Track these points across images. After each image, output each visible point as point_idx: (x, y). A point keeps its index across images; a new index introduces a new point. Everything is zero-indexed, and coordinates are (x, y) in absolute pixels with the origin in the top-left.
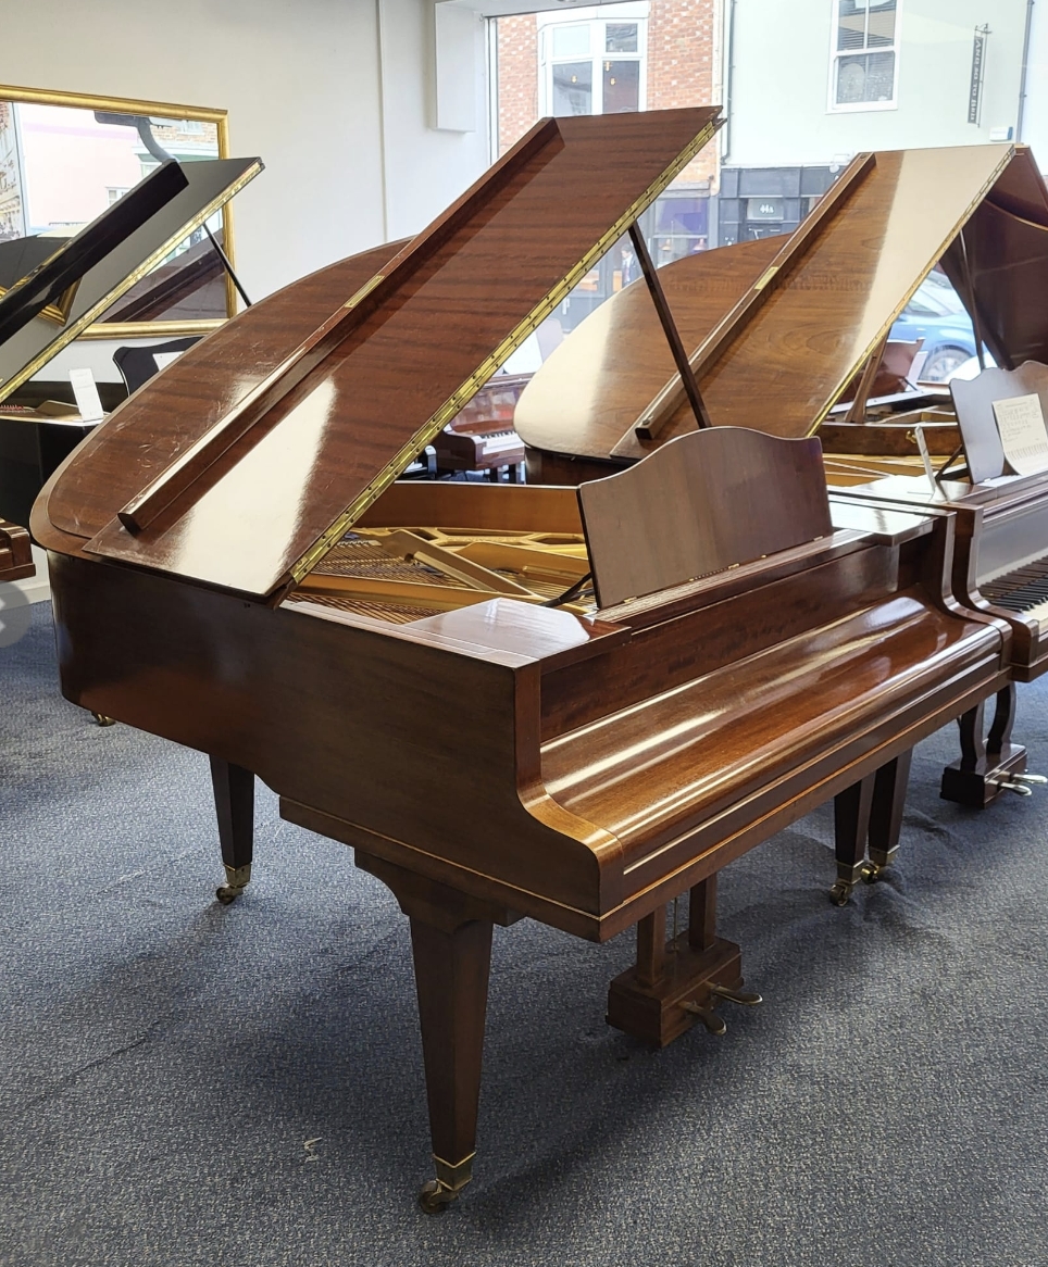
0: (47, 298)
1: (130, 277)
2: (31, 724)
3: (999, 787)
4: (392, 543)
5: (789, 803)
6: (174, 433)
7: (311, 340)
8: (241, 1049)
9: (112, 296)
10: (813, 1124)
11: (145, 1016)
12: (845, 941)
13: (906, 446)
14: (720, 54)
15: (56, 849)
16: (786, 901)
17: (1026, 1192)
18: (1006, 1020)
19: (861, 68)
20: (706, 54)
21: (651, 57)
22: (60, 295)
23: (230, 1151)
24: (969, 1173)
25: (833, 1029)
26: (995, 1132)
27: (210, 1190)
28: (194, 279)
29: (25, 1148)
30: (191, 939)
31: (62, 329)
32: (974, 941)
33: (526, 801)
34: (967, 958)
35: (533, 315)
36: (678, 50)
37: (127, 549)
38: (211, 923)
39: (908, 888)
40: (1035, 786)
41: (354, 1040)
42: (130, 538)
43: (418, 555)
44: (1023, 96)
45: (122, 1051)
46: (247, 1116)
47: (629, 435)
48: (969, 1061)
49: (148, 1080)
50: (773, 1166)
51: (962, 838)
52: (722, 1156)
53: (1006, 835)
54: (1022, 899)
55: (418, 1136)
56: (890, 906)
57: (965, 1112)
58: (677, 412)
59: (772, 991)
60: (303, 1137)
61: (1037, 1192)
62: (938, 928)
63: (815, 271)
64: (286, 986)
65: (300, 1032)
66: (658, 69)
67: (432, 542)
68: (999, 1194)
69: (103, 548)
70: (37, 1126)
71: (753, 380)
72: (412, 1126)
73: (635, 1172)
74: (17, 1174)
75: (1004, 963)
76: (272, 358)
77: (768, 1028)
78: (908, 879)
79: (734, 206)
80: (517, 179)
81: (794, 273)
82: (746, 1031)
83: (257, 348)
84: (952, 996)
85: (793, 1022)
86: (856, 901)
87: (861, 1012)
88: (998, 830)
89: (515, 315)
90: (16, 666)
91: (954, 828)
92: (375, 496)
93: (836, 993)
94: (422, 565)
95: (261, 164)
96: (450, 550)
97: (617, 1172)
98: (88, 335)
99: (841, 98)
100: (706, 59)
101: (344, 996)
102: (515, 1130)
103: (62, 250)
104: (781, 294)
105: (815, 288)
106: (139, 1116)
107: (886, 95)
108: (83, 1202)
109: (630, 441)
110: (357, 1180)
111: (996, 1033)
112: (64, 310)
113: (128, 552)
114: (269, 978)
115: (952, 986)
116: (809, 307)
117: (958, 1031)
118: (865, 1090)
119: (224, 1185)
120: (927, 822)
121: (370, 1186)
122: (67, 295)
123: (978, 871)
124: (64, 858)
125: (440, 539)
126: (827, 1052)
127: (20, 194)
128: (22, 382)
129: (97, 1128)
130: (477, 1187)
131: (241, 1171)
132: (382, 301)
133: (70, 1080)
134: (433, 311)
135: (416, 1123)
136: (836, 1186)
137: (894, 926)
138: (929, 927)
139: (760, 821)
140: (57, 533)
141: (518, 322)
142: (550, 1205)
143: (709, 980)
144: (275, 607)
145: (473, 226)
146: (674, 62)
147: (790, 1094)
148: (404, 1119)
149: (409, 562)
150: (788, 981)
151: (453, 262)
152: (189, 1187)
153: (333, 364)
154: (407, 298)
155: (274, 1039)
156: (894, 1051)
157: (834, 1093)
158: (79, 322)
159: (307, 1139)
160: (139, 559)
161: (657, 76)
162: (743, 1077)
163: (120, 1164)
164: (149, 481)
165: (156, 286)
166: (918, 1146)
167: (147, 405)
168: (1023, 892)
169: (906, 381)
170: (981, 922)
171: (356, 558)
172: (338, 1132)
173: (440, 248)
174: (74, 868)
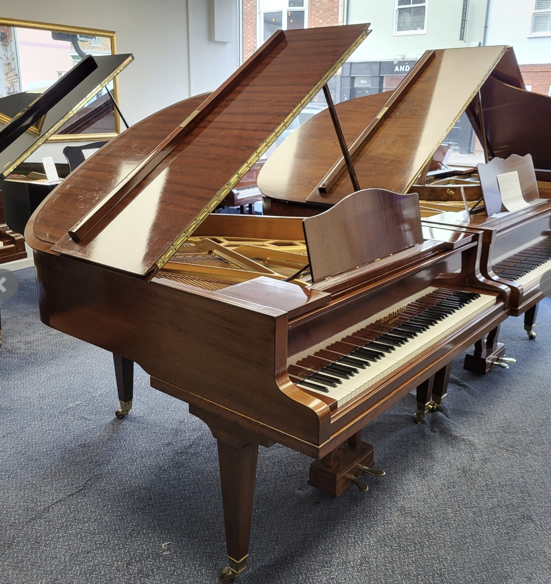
0: (31, 122)
1: (71, 112)
2: (26, 327)
3: (492, 364)
4: (201, 245)
5: (408, 382)
6: (95, 190)
7: (164, 143)
8: (129, 494)
9: (62, 121)
10: (414, 539)
11: (83, 476)
12: (423, 442)
13: (446, 196)
14: (343, 7)
15: (39, 390)
16: (392, 421)
17: (524, 578)
18: (506, 485)
19: (409, 15)
20: (336, 7)
21: (310, 9)
22: (36, 121)
23: (125, 548)
24: (495, 567)
25: (420, 488)
26: (506, 545)
27: (117, 569)
28: (100, 114)
29: (25, 545)
30: (104, 436)
31: (38, 137)
32: (486, 443)
33: (281, 385)
34: (483, 452)
35: (276, 131)
36: (323, 6)
37: (73, 250)
38: (113, 429)
39: (451, 415)
40: (510, 363)
41: (185, 490)
42: (74, 244)
43: (215, 251)
44: (486, 27)
45: (72, 495)
46: (134, 530)
47: (315, 191)
48: (489, 506)
49: (84, 510)
50: (396, 561)
51: (475, 389)
52: (369, 555)
53: (497, 388)
54: (508, 421)
55: (218, 542)
56: (443, 424)
57: (490, 534)
58: (339, 179)
59: (388, 467)
60: (161, 541)
61: (530, 577)
62: (468, 436)
63: (406, 109)
64: (150, 462)
65: (158, 486)
66: (313, 15)
67: (221, 245)
68: (511, 578)
69: (61, 249)
70: (31, 533)
71: (376, 164)
72: (215, 536)
73: (327, 563)
74: (22, 559)
75: (502, 455)
76: (143, 152)
77: (387, 487)
78: (451, 410)
79: (348, 80)
80: (265, 61)
81: (396, 110)
82: (377, 488)
83: (136, 147)
84: (478, 472)
85: (400, 484)
86: (426, 421)
87: (433, 479)
88: (493, 386)
89: (268, 131)
90: (19, 298)
91: (471, 384)
92: (198, 224)
93: (420, 469)
94: (216, 256)
95: (133, 57)
96: (230, 249)
97: (318, 563)
98: (50, 140)
99: (400, 28)
100: (336, 10)
101: (179, 467)
102: (266, 540)
103: (38, 99)
104: (389, 120)
105: (407, 118)
106: (81, 529)
107: (420, 27)
108: (54, 575)
109: (316, 194)
110: (189, 565)
111: (502, 491)
112: (39, 128)
113: (73, 251)
114: (142, 457)
115: (477, 466)
116: (404, 127)
117: (482, 490)
118: (438, 521)
119: (123, 567)
120: (458, 381)
121: (195, 568)
122: (40, 121)
123: (484, 406)
124: (42, 395)
125: (224, 243)
126: (418, 500)
127: (17, 73)
128: (20, 163)
129: (60, 535)
130: (248, 570)
131: (131, 559)
132: (198, 123)
133: (47, 510)
134: (225, 129)
135: (217, 535)
136: (428, 573)
137: (446, 434)
138: (463, 435)
139: (394, 392)
140: (38, 241)
141: (269, 135)
142: (285, 581)
143: (359, 463)
144: (149, 281)
145: (243, 86)
146: (321, 11)
147: (401, 522)
148: (211, 533)
149: (210, 255)
150: (396, 462)
151: (233, 104)
152: (106, 567)
153: (174, 156)
154: (210, 122)
155: (145, 489)
156: (451, 500)
157: (423, 522)
158: (46, 134)
159: (163, 543)
160: (79, 255)
161: (312, 18)
162: (377, 513)
163: (72, 555)
164: (83, 215)
165: (82, 117)
166: (468, 552)
167: (81, 176)
168: (508, 418)
169: (442, 164)
170: (489, 433)
171: (184, 252)
172: (178, 539)
173: (227, 97)
174: (47, 400)
